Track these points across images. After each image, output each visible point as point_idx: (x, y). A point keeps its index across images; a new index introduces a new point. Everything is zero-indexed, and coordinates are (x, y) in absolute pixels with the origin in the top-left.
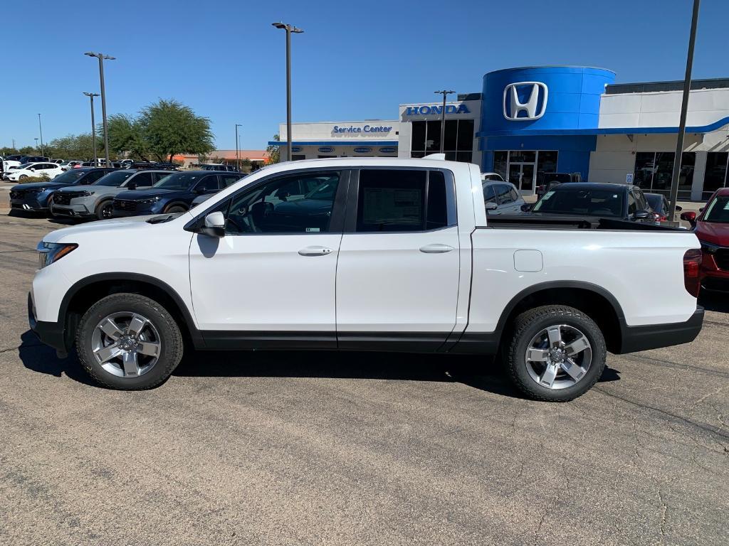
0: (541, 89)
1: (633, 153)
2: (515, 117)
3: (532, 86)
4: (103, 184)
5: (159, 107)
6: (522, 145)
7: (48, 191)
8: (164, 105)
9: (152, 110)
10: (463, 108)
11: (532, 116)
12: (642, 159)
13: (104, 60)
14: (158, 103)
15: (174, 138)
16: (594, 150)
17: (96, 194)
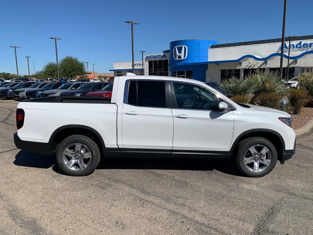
0: (185, 48)
1: (220, 70)
2: (177, 59)
3: (182, 47)
4: (62, 88)
5: (66, 58)
6: (180, 69)
7: (40, 92)
8: (68, 58)
9: (63, 59)
10: (164, 56)
11: (183, 58)
12: (223, 72)
13: (57, 40)
14: (65, 57)
15: (70, 70)
16: (207, 69)
17: (58, 92)
